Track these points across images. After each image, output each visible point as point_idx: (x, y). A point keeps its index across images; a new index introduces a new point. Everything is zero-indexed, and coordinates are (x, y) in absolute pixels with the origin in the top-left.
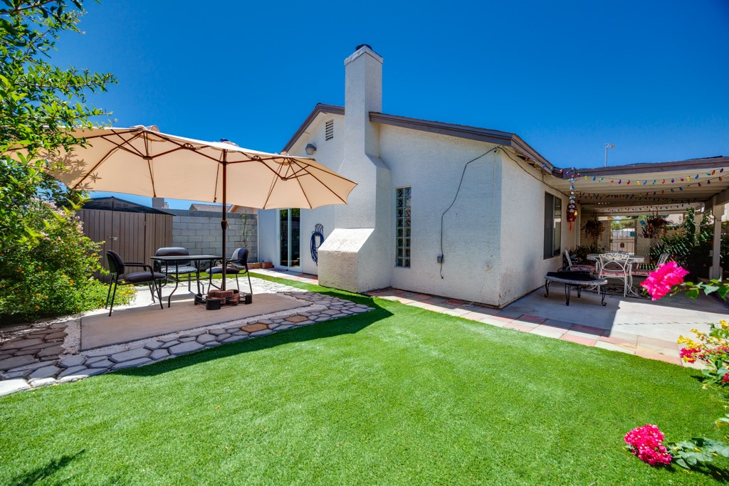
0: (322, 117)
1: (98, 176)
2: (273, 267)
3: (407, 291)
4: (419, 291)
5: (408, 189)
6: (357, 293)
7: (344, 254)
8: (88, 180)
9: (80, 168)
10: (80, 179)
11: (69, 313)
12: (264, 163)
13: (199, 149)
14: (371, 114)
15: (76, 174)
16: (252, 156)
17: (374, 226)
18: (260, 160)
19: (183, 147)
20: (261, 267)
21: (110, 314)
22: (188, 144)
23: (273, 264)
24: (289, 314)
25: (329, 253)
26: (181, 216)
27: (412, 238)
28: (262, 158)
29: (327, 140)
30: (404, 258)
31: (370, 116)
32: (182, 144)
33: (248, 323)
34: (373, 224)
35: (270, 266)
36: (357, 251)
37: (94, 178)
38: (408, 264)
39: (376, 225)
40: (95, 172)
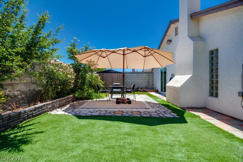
0: (173, 26)
1: (98, 64)
2: (158, 92)
3: (216, 112)
4: (224, 113)
5: (217, 50)
6: (179, 107)
7: (175, 87)
8: (97, 65)
9: (94, 63)
10: (95, 65)
11: (91, 99)
12: (137, 52)
13: (116, 52)
14: (191, 15)
15: (94, 64)
16: (133, 50)
17: (192, 73)
18: (136, 51)
19: (112, 52)
20: (154, 91)
21: (96, 101)
22: (114, 51)
23: (158, 91)
24: (137, 110)
25: (169, 87)
26: (129, 74)
27: (219, 79)
28: (136, 50)
29: (175, 36)
30: (214, 92)
31: (191, 16)
32: (112, 51)
33: (119, 111)
34: (192, 72)
35: (157, 91)
36: (180, 86)
37: (98, 65)
38: (217, 96)
39: (194, 72)
40: (97, 63)
